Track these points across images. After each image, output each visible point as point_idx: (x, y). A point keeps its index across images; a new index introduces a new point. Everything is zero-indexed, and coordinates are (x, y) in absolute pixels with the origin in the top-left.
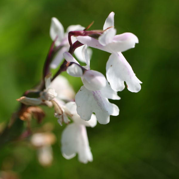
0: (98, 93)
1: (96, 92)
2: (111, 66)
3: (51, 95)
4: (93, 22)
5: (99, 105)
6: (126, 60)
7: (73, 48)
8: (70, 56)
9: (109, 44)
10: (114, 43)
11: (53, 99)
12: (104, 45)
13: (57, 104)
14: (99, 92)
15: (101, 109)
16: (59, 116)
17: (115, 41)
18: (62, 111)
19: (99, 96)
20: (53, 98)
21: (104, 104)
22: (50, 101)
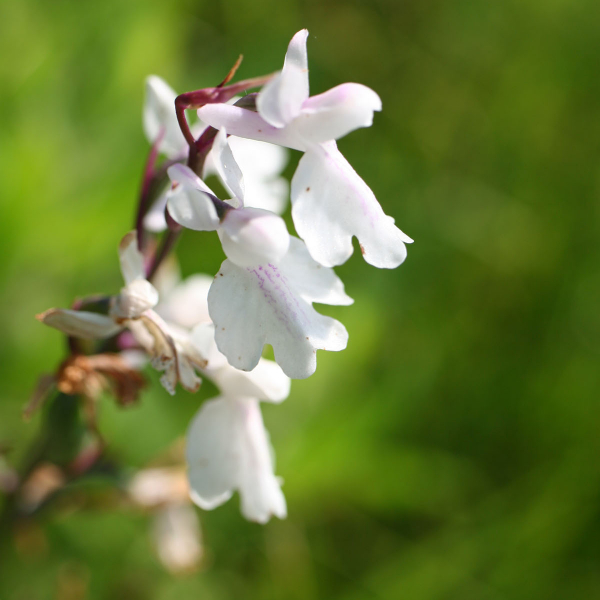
0: (274, 279)
1: (269, 276)
2: (308, 189)
3: (138, 299)
4: (241, 57)
5: (280, 319)
6: (354, 172)
7: (198, 151)
8: (187, 175)
9: (295, 120)
10: (308, 115)
11: (145, 313)
12: (278, 125)
13: (158, 327)
14: (278, 276)
15: (288, 329)
16: (163, 364)
17: (310, 111)
18: (174, 351)
19: (277, 288)
20: (144, 309)
21: (294, 315)
22: (135, 318)
